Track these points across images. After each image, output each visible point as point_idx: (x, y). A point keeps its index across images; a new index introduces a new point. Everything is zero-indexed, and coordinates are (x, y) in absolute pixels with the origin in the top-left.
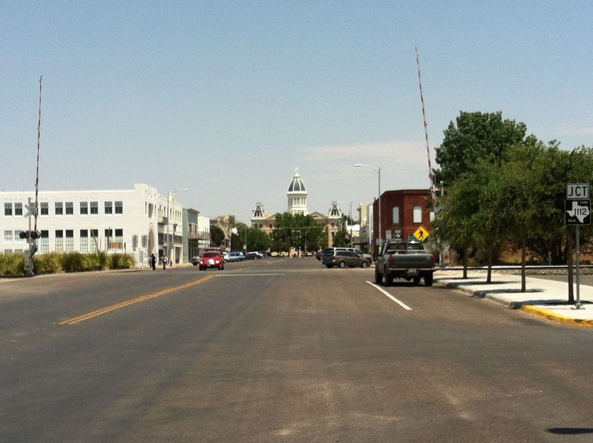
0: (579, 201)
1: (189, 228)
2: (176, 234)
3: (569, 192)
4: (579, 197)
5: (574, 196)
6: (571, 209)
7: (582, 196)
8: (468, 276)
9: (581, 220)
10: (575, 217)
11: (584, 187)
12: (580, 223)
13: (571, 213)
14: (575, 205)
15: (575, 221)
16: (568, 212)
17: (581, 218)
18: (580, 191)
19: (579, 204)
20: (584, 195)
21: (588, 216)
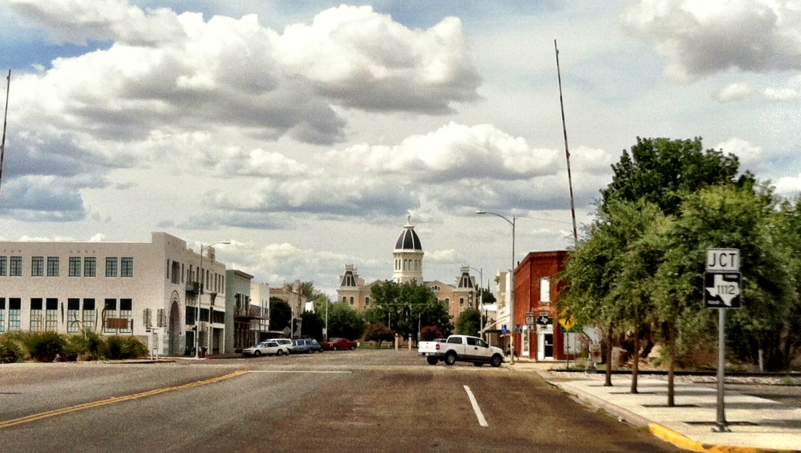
0: (724, 274)
1: (235, 300)
2: (215, 309)
3: (710, 261)
4: (725, 268)
5: (718, 267)
6: (712, 285)
7: (729, 268)
8: (613, 382)
9: (727, 302)
10: (718, 298)
11: (733, 254)
12: (726, 306)
13: (713, 292)
14: (718, 280)
15: (717, 302)
16: (709, 289)
17: (727, 299)
18: (726, 260)
19: (725, 279)
20: (732, 266)
21: (738, 296)
